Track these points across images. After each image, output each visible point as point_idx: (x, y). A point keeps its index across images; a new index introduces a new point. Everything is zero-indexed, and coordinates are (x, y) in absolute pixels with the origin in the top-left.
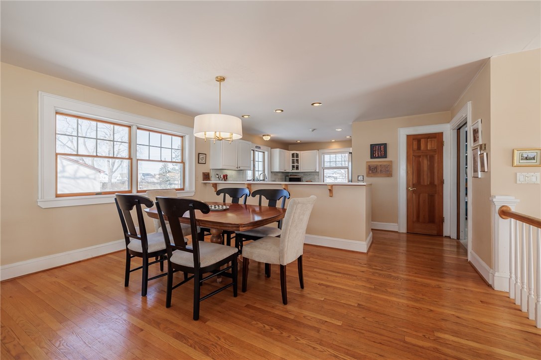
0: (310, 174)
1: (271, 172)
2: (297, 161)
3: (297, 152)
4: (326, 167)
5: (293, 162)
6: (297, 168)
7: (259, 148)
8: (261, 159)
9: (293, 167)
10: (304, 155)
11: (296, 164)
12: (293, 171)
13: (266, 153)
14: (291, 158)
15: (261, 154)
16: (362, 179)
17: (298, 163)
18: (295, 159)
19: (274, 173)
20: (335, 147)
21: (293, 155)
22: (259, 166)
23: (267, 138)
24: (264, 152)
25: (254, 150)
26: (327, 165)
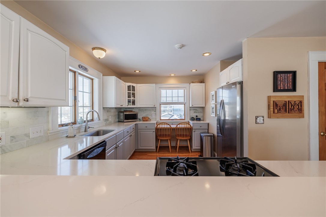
0: (146, 110)
1: (104, 108)
2: (134, 94)
3: (134, 85)
4: (162, 103)
5: (129, 97)
6: (134, 103)
7: (86, 69)
8: (87, 89)
9: (129, 101)
10: (141, 89)
11: (132, 98)
12: (129, 106)
13: (96, 81)
14: (127, 92)
15: (87, 82)
16: (262, 121)
17: (134, 97)
18: (131, 92)
19: (106, 109)
20: (172, 82)
21: (129, 87)
22: (84, 99)
23: (99, 54)
24: (92, 79)
25: (75, 72)
26: (163, 100)
